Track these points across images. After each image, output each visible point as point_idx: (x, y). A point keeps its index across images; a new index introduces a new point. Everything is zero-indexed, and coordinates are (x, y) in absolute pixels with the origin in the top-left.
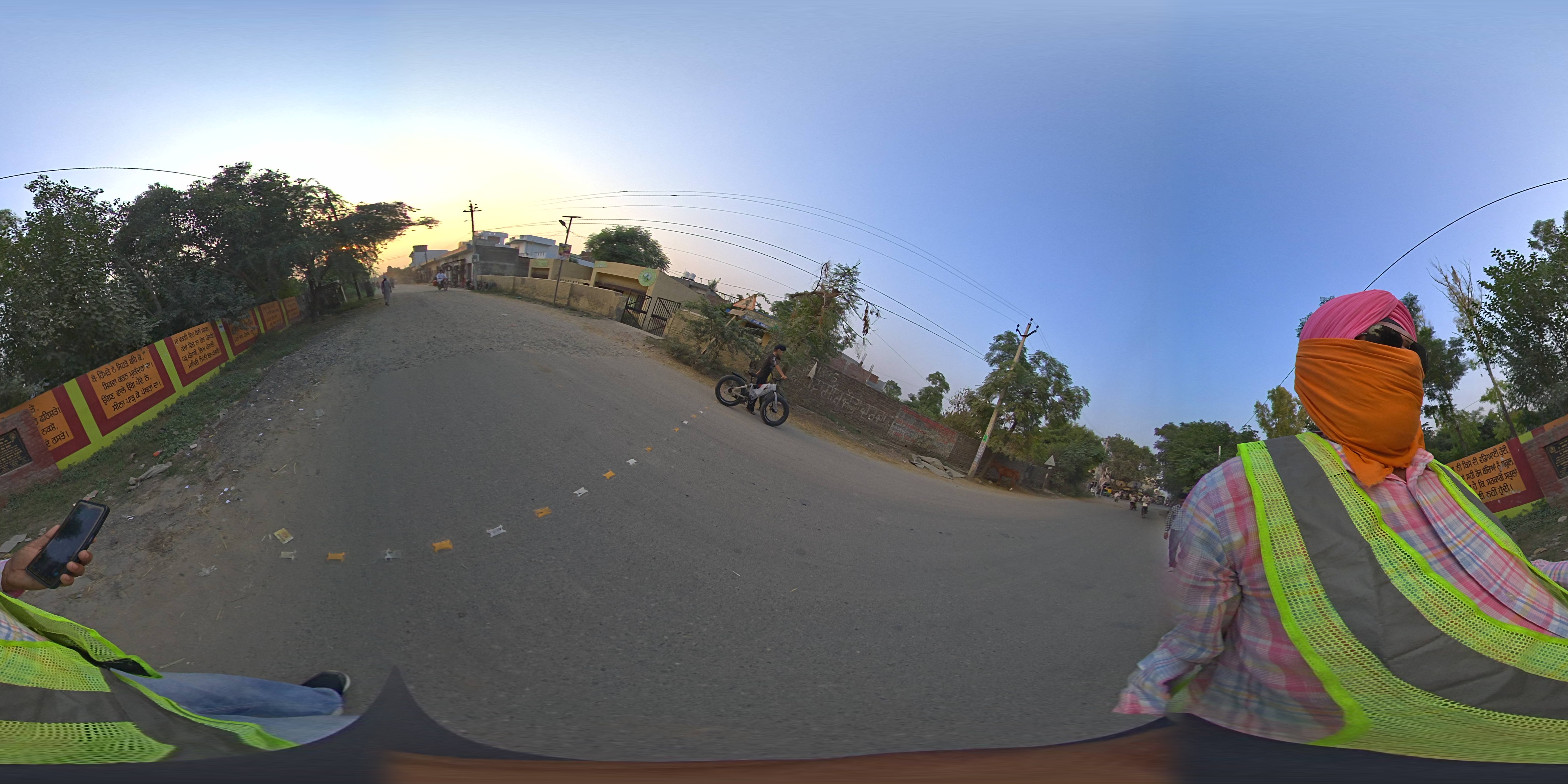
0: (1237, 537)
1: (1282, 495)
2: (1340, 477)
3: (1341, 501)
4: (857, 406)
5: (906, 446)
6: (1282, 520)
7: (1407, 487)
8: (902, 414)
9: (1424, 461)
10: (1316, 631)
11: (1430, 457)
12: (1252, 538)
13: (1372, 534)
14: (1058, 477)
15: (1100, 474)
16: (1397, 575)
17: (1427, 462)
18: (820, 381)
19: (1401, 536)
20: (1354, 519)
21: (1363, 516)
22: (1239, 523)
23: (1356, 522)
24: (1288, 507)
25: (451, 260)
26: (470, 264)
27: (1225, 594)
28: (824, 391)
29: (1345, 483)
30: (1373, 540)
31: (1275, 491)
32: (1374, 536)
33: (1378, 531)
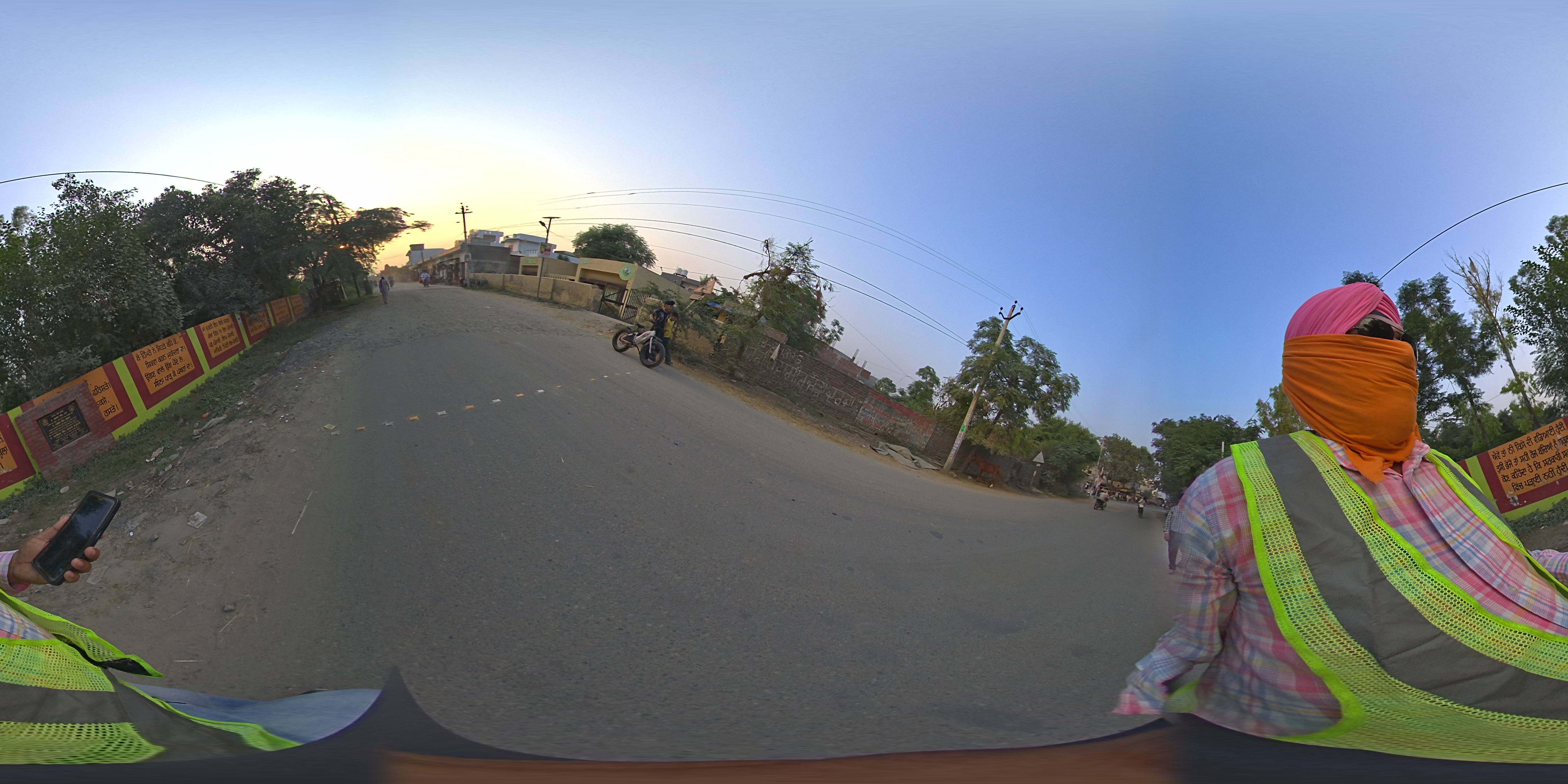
0: (1228, 533)
1: (1275, 490)
2: (1333, 472)
3: (1334, 496)
4: (823, 389)
5: (876, 434)
6: (1275, 516)
7: (1403, 481)
8: (871, 399)
9: (1420, 454)
10: (1311, 629)
11: (1427, 448)
12: (1245, 534)
13: (1367, 529)
14: (1048, 476)
15: (1095, 475)
16: (1393, 571)
17: (1424, 454)
18: (783, 363)
19: (1398, 531)
20: (1348, 514)
21: (1357, 511)
22: (1230, 521)
23: (1350, 517)
24: (1280, 502)
25: (446, 259)
26: (463, 263)
27: (1217, 592)
28: (787, 373)
29: (1338, 478)
30: (1367, 536)
31: (1267, 488)
32: (1369, 532)
33: (1374, 526)
